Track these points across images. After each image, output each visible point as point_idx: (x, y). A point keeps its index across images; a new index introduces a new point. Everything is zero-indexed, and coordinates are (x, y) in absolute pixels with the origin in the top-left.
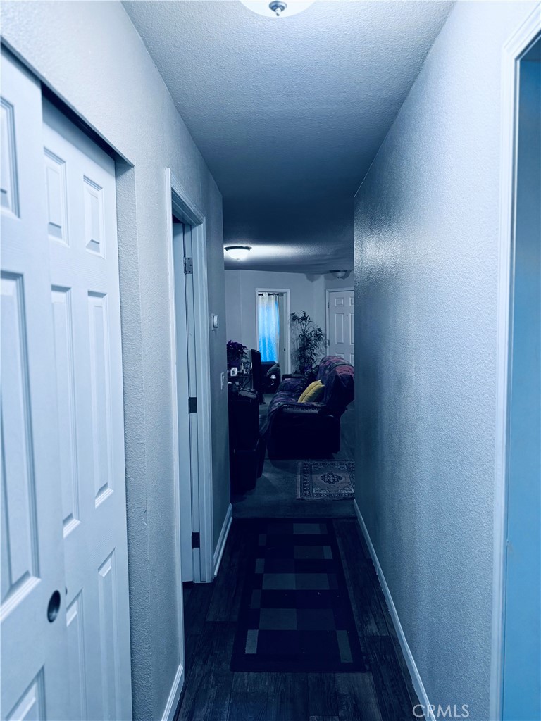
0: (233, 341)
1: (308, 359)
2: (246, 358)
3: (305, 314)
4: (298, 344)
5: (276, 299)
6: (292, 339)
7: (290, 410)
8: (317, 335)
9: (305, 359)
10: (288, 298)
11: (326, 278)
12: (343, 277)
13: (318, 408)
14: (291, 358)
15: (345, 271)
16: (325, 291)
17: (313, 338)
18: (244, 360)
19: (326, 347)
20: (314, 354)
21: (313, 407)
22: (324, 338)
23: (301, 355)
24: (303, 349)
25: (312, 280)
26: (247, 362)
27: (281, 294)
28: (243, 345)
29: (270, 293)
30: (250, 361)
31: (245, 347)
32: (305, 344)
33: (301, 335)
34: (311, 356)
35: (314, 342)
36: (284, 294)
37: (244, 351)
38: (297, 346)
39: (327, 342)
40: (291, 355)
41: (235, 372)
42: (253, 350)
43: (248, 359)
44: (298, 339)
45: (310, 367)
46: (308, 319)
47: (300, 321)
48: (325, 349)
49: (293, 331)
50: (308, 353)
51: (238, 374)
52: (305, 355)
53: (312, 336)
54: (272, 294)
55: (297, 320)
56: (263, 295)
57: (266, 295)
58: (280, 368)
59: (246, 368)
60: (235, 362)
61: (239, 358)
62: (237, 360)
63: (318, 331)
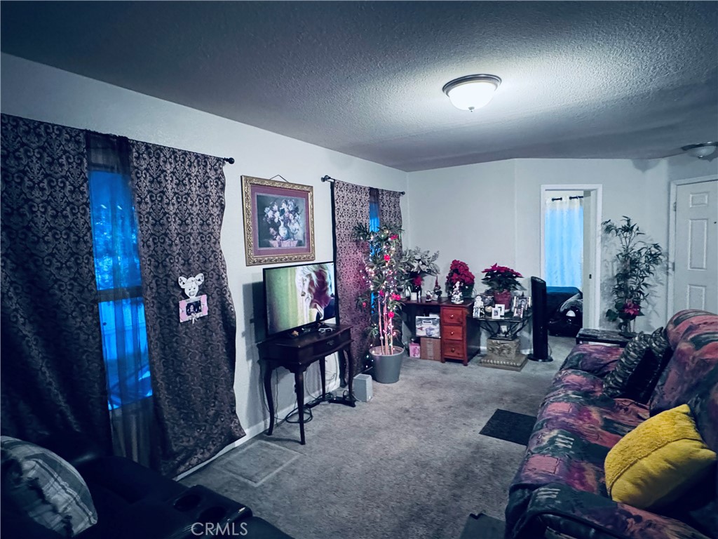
0: (500, 265)
1: (632, 291)
2: (523, 289)
3: (629, 221)
4: (615, 269)
5: (581, 205)
6: (604, 260)
8: (651, 255)
9: (626, 292)
10: (599, 199)
11: (670, 163)
12: (709, 158)
14: (602, 288)
16: (669, 183)
17: (643, 260)
18: (519, 292)
19: (667, 273)
20: (644, 284)
22: (664, 259)
23: (620, 285)
24: (623, 276)
25: (644, 168)
26: (523, 295)
27: (587, 193)
28: (516, 271)
29: (573, 196)
30: (528, 293)
31: (519, 274)
32: (628, 269)
33: (621, 254)
34: (638, 288)
35: (644, 266)
36: (592, 192)
37: (517, 279)
38: (613, 271)
39: (670, 266)
40: (601, 284)
41: (499, 312)
42: (532, 277)
43: (525, 290)
44: (616, 260)
45: (637, 305)
46: (634, 229)
47: (619, 232)
48: (665, 275)
49: (605, 248)
50: (632, 283)
51: (505, 313)
52: (626, 285)
53: (641, 257)
54: (576, 197)
55: (614, 231)
56: (561, 199)
57: (566, 199)
58: (584, 302)
59: (520, 307)
60: (501, 296)
61: (509, 290)
62: (505, 293)
63: (653, 249)
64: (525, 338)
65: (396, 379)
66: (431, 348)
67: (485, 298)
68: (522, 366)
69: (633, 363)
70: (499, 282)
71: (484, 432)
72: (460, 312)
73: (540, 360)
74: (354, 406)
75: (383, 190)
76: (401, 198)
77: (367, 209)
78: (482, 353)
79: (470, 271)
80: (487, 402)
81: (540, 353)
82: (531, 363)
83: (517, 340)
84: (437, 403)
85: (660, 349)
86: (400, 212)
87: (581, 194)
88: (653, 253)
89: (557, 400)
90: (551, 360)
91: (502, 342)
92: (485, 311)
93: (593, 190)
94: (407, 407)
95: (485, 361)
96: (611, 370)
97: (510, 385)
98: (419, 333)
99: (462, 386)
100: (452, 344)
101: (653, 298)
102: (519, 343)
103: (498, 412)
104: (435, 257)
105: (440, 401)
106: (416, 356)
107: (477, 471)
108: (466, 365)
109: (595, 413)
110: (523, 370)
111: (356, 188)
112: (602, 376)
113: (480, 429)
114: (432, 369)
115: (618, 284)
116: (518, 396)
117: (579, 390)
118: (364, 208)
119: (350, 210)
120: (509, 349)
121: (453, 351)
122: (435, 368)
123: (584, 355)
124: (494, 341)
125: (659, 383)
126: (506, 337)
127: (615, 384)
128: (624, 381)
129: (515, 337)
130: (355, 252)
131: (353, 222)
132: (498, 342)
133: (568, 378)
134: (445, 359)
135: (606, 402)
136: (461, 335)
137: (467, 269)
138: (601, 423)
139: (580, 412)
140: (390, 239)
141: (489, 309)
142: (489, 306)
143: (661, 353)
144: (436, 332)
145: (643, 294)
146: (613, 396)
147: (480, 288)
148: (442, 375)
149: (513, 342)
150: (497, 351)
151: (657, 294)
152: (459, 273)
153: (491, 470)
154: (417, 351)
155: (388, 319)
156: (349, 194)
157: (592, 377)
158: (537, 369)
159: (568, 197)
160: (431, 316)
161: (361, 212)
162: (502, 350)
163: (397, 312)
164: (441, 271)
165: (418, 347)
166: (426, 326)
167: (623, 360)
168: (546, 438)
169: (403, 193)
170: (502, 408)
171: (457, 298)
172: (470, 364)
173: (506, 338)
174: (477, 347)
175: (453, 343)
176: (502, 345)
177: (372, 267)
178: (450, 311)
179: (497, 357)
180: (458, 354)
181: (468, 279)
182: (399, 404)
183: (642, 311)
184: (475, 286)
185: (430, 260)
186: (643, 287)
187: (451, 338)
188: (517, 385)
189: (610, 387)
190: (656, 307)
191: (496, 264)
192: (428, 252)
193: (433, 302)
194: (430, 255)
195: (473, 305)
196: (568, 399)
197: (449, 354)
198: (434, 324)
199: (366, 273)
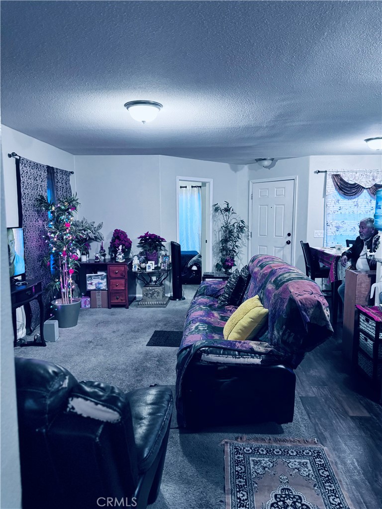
0: (151, 233)
1: (230, 251)
2: (165, 250)
3: (228, 204)
4: (220, 236)
5: (199, 192)
6: (214, 231)
7: (213, 358)
8: (240, 227)
9: (227, 252)
10: (210, 190)
11: (250, 169)
12: (269, 167)
13: (260, 354)
14: (213, 250)
15: (272, 159)
16: (249, 182)
17: (235, 230)
18: (163, 253)
19: (248, 239)
20: (236, 246)
21: (252, 352)
22: (246, 230)
23: (223, 247)
24: (225, 241)
25: (235, 170)
26: (166, 255)
27: (204, 184)
28: (161, 237)
29: (194, 186)
30: (169, 253)
31: (164, 239)
32: (228, 236)
33: (223, 226)
34: (233, 248)
35: (236, 234)
36: (207, 184)
37: (163, 243)
38: (219, 237)
39: (250, 234)
40: (213, 246)
41: (151, 266)
42: (171, 242)
43: (167, 251)
44: (220, 230)
45: (233, 260)
46: (231, 210)
47: (223, 212)
48: (247, 240)
49: (215, 222)
50: (230, 245)
51: (155, 268)
52: (227, 247)
53: (235, 228)
54: (196, 187)
55: (219, 211)
56: (186, 187)
57: (189, 188)
58: (202, 260)
59: (164, 262)
60: (152, 255)
61: (157, 251)
62: (154, 253)
63: (241, 223)
64: (167, 285)
65: (75, 324)
66: (100, 298)
67: (140, 258)
68: (166, 304)
69: (233, 285)
70: (150, 245)
71: (149, 345)
72: (123, 268)
73: (177, 300)
74: (45, 345)
75: (57, 169)
76: (71, 176)
77: (45, 184)
78: (137, 299)
79: (128, 237)
80: (148, 328)
81: (177, 295)
82: (172, 303)
83: (163, 286)
84: (112, 333)
85: (246, 276)
86: (70, 188)
87: (200, 184)
88: (241, 226)
89: (196, 311)
90: (184, 299)
91: (154, 288)
92: (140, 267)
93: (207, 182)
94: (90, 340)
95: (141, 304)
96: (222, 293)
97: (160, 316)
98: (90, 287)
99: (128, 321)
100: (116, 293)
101: (241, 255)
102: (164, 289)
103: (156, 332)
104: (100, 226)
105: (114, 332)
106: (87, 307)
107: (149, 365)
108: (128, 308)
109: (216, 314)
110: (168, 307)
111: (37, 166)
112: (217, 297)
113: (146, 343)
114: (103, 313)
115: (222, 246)
116: (166, 322)
117: (206, 305)
118: (43, 183)
119: (32, 185)
120: (158, 293)
121: (117, 299)
122: (105, 313)
123: (207, 286)
124: (148, 288)
125: (246, 292)
126: (156, 284)
127: (225, 299)
128: (229, 296)
129: (161, 284)
130: (37, 220)
131: (35, 194)
132: (151, 288)
133: (199, 301)
134: (111, 306)
135: (221, 309)
136: (124, 285)
137: (127, 236)
138: (219, 317)
139: (209, 314)
140: (70, 210)
141: (143, 265)
142: (143, 263)
143: (246, 277)
144: (103, 285)
145: (236, 252)
146: (224, 305)
147: (136, 250)
148: (111, 316)
149: (161, 287)
150: (150, 295)
151: (243, 253)
152: (120, 238)
153: (158, 363)
154: (88, 303)
155: (69, 275)
156: (32, 171)
157: (212, 298)
158: (176, 305)
159: (191, 186)
160: (99, 273)
161: (41, 186)
162: (153, 294)
163: (75, 268)
164: (105, 238)
165: (89, 299)
166: (95, 281)
167: (228, 285)
168: (194, 327)
169: (72, 173)
170: (158, 329)
171: (120, 258)
172: (130, 307)
173: (155, 286)
174: (134, 295)
175: (118, 292)
176: (153, 290)
177: (54, 233)
178: (115, 268)
179: (150, 299)
180: (122, 300)
181: (127, 244)
182: (83, 339)
183: (235, 263)
184: (132, 249)
185: (96, 229)
186: (235, 247)
187: (116, 288)
188: (165, 316)
189: (223, 301)
190: (242, 261)
191: (148, 232)
192: (94, 222)
193: (100, 262)
194: (96, 225)
195: (132, 262)
196: (201, 309)
197: (115, 301)
198: (102, 279)
199: (48, 238)
